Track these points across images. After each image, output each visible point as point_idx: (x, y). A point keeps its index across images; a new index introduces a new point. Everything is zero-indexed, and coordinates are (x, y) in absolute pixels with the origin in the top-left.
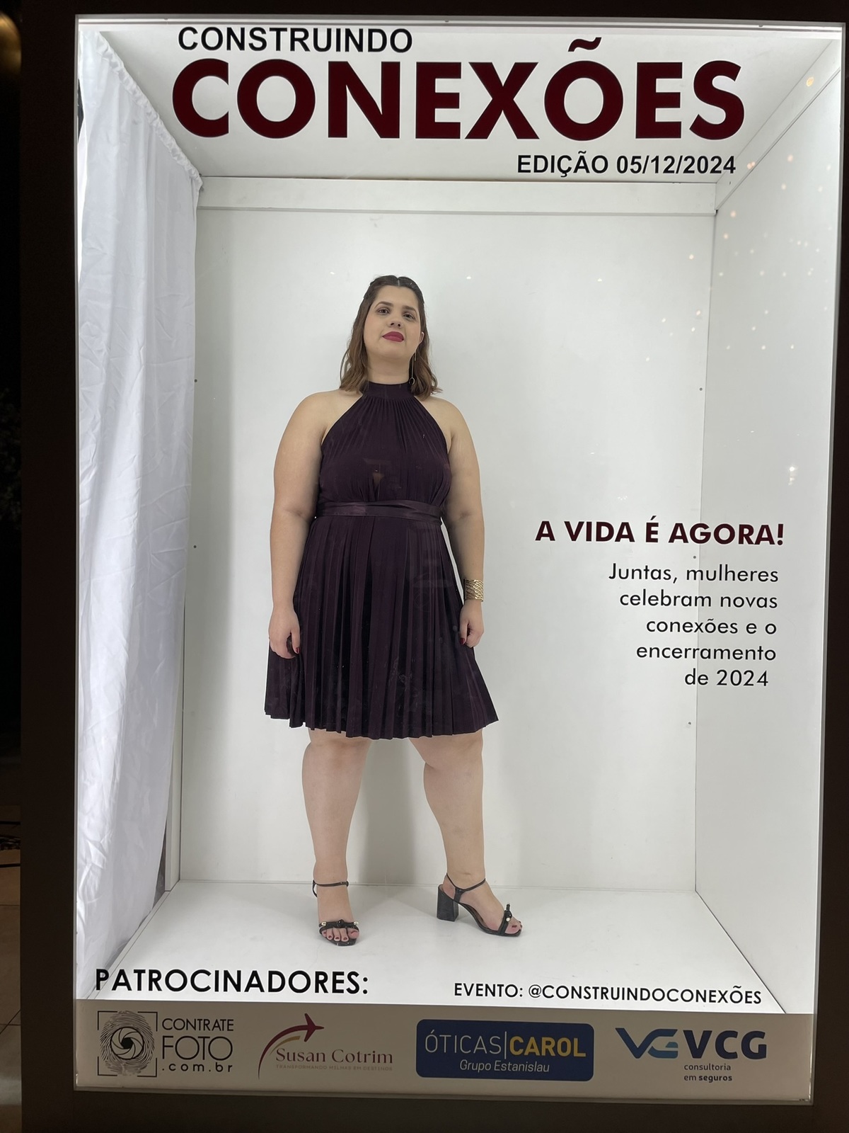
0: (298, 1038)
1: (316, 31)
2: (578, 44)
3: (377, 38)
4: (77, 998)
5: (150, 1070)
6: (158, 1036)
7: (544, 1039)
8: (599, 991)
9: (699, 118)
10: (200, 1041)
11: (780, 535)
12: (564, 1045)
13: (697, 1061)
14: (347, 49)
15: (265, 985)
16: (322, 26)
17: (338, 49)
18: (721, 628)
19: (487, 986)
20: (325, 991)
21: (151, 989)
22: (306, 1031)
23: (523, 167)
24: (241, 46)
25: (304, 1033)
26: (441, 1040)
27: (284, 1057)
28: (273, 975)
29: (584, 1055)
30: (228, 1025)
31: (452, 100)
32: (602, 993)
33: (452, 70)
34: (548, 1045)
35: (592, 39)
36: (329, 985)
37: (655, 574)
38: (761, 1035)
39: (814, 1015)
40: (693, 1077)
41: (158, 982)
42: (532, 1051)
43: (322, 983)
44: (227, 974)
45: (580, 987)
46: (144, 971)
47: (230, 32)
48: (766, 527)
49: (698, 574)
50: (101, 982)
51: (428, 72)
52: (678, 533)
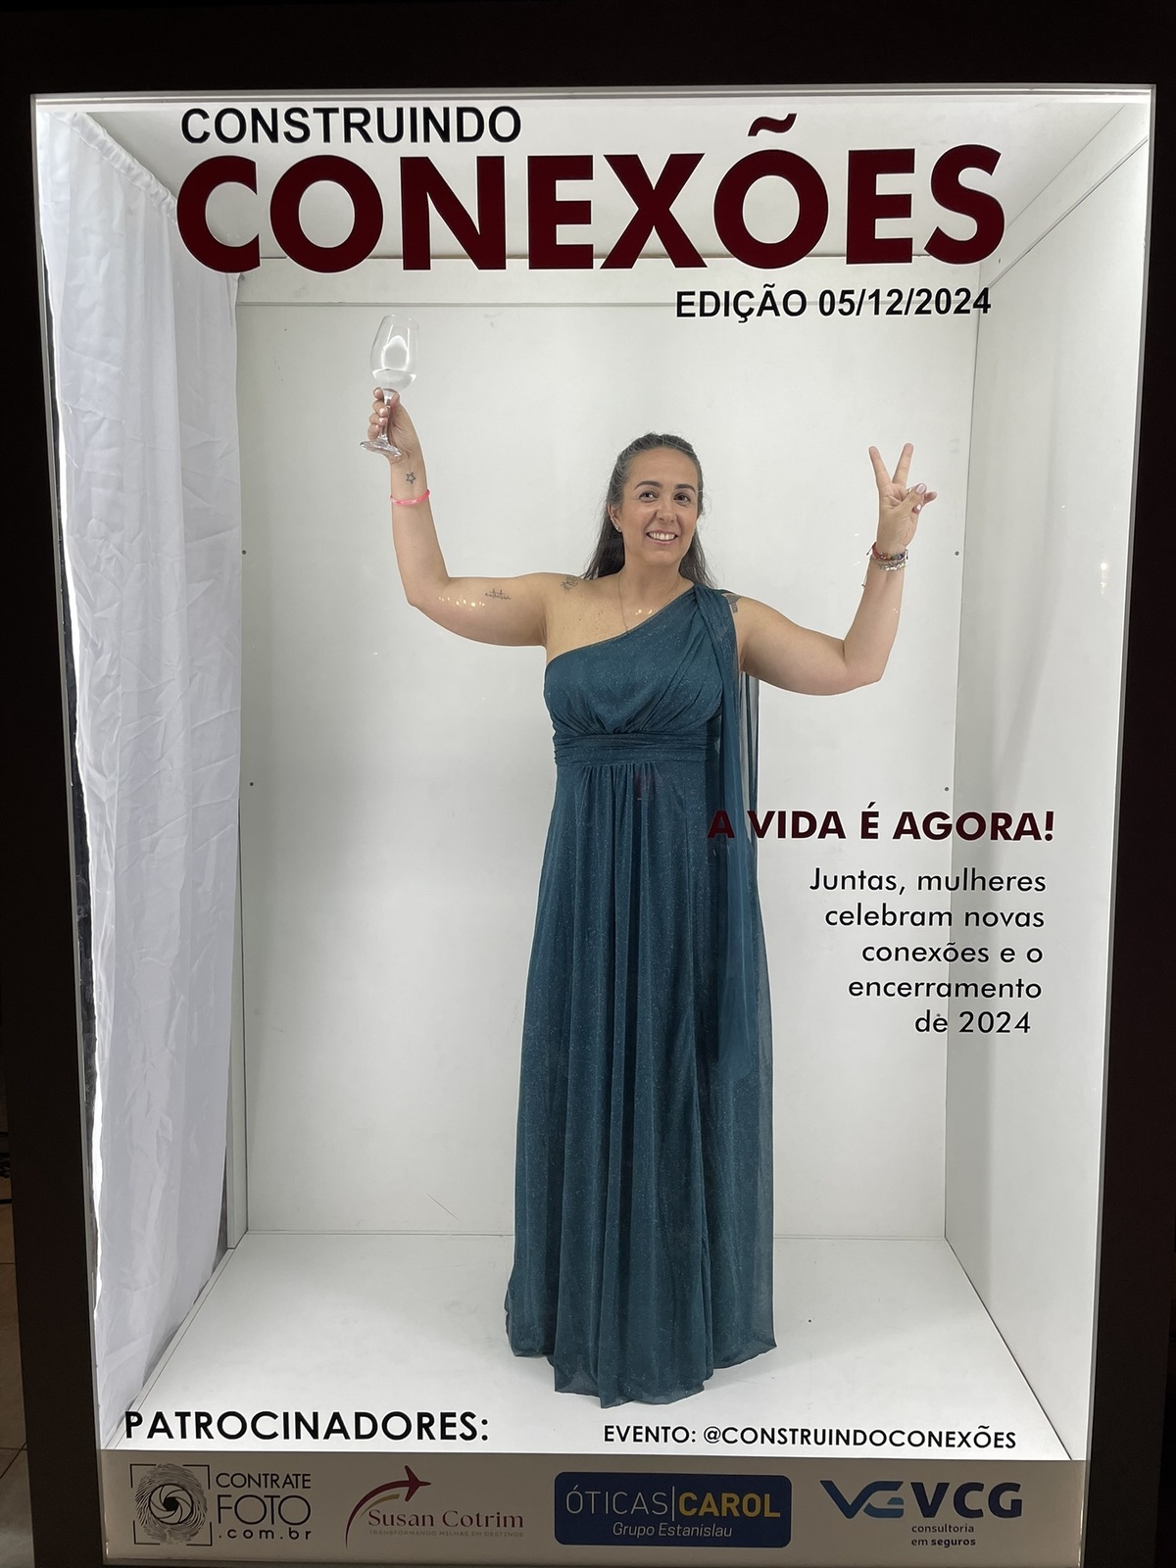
0: (396, 1497)
1: (380, 111)
2: (762, 124)
3: (470, 124)
4: (102, 1448)
5: (202, 1536)
6: (211, 1495)
7: (725, 1496)
8: (798, 1435)
9: (938, 234)
10: (268, 1501)
11: (1049, 826)
12: (752, 1502)
13: (929, 1522)
14: (427, 138)
15: (351, 1431)
16: (389, 103)
17: (414, 138)
18: (965, 955)
19: (648, 1429)
20: (431, 1437)
21: (198, 1436)
22: (407, 1488)
23: (685, 309)
24: (273, 137)
25: (406, 1489)
26: (587, 1499)
27: (379, 1520)
28: (361, 1418)
29: (778, 1515)
30: (304, 1481)
31: (580, 212)
32: (803, 1436)
33: (579, 167)
34: (730, 1503)
35: (782, 117)
36: (436, 1429)
37: (875, 883)
38: (1015, 1487)
39: (1087, 1461)
40: (924, 1542)
41: (209, 1427)
42: (709, 1510)
43: (427, 1427)
44: (299, 1418)
45: (773, 1430)
46: (188, 1414)
47: (256, 115)
48: (1030, 816)
49: (935, 882)
50: (133, 1428)
51: (545, 171)
52: (906, 826)
